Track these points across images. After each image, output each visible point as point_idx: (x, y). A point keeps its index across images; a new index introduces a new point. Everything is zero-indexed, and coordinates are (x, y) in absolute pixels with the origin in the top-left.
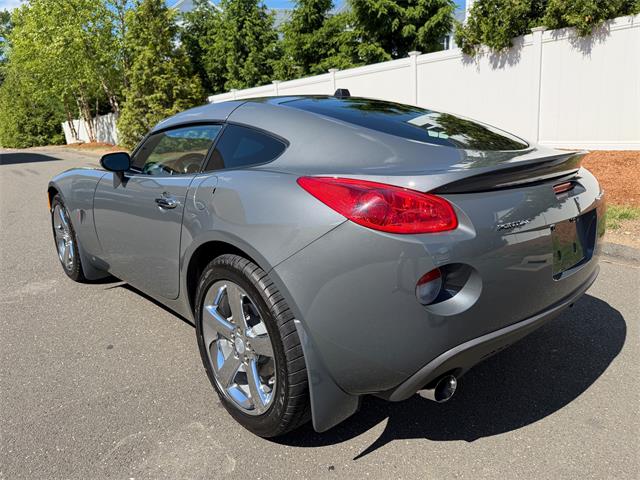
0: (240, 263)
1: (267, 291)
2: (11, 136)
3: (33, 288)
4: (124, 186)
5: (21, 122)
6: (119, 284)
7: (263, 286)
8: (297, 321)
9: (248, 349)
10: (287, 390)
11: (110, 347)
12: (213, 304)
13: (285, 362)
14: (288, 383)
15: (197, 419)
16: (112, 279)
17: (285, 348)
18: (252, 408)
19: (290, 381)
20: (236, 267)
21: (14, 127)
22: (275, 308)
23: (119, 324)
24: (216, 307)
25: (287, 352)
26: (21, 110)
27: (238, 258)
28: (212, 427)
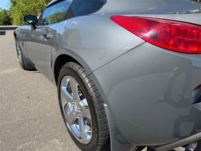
0: (76, 67)
1: (89, 84)
2: (18, 22)
3: (8, 71)
4: (35, 31)
5: (21, 17)
6: (37, 71)
7: (87, 81)
8: (105, 105)
9: (79, 111)
10: (98, 139)
11: (29, 97)
12: (65, 86)
13: (97, 125)
14: (98, 137)
15: (56, 137)
16: (34, 69)
17: (98, 118)
18: (80, 138)
19: (100, 135)
20: (74, 69)
21: (19, 19)
22: (93, 94)
23: (35, 88)
24: (66, 88)
25: (99, 120)
26: (21, 13)
27: (75, 64)
28: (63, 143)
